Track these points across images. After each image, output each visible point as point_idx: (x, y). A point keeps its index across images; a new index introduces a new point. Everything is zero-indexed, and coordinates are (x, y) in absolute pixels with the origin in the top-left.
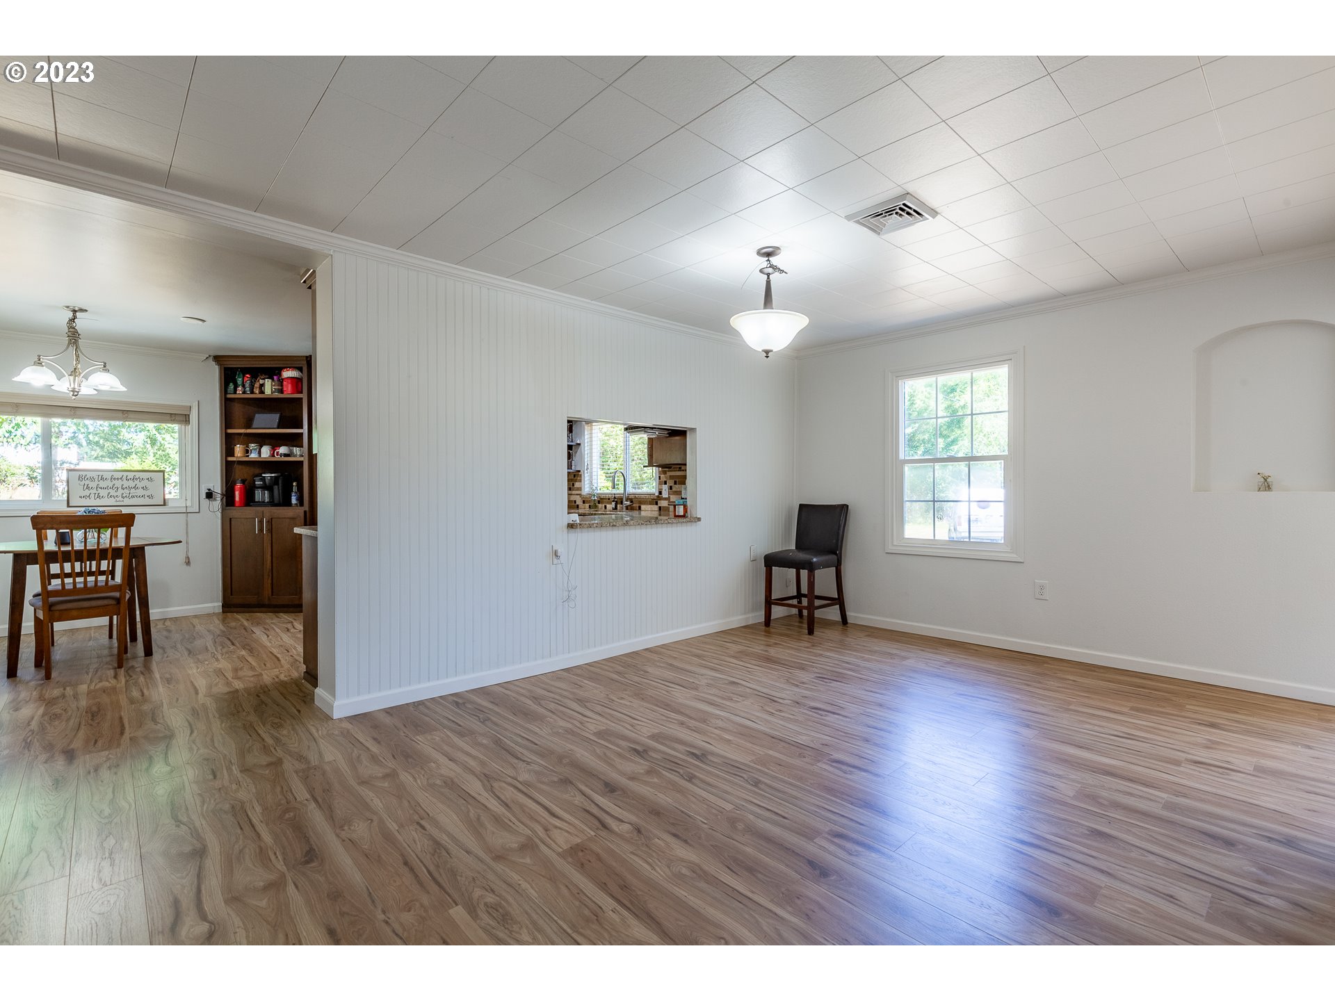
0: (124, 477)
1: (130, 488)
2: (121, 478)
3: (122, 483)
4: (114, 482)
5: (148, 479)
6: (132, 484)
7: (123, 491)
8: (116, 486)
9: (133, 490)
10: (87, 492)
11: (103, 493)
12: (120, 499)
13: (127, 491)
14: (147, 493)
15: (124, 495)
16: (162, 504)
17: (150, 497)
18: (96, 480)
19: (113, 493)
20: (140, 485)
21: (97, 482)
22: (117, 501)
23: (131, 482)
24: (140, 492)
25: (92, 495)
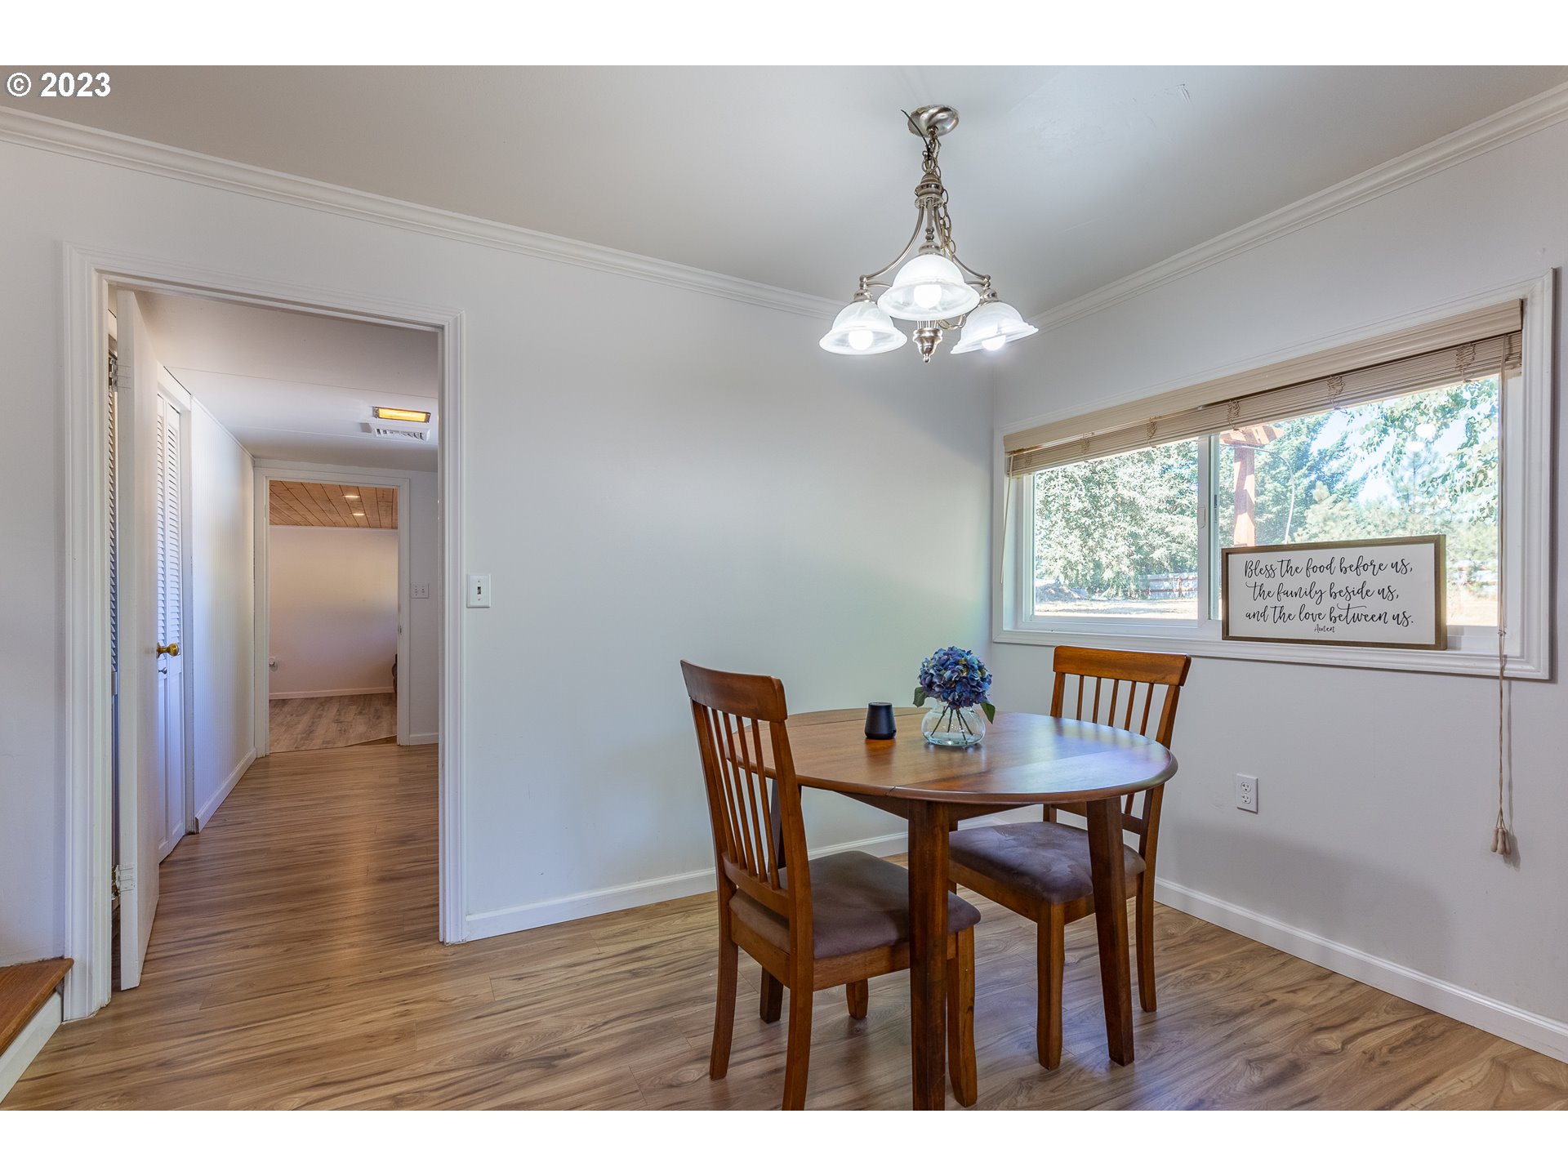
0: (1336, 564)
1: (1349, 593)
2: (1329, 567)
3: (1332, 579)
4: (1316, 576)
5: (1395, 566)
6: (1352, 581)
7: (1333, 602)
8: (1316, 588)
9: (1356, 600)
10: (1259, 605)
11: (1291, 605)
12: (1328, 623)
13: (1342, 602)
14: (1392, 608)
15: (1336, 614)
16: (1433, 642)
17: (1402, 619)
18: (1277, 572)
19: (1311, 606)
20: (1374, 584)
21: (1278, 579)
22: (1319, 630)
23: (1351, 574)
24: (1375, 605)
25: (1270, 612)
